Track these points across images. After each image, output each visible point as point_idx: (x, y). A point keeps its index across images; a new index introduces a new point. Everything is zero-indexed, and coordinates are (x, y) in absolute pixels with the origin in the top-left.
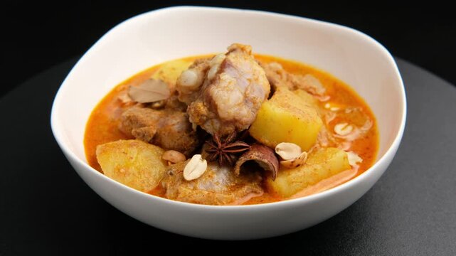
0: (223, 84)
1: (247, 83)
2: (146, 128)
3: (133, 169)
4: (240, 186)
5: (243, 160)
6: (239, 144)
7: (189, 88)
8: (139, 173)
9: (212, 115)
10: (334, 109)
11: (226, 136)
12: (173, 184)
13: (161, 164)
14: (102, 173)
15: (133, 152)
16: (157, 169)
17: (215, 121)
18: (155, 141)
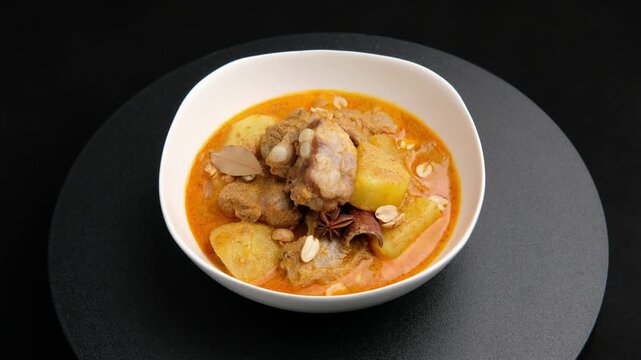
0: (321, 167)
1: (340, 156)
2: (250, 210)
3: (251, 257)
4: (351, 255)
5: (352, 235)
6: (344, 219)
7: (281, 163)
8: (258, 259)
9: (316, 196)
10: (409, 147)
11: (331, 212)
12: (293, 267)
13: (273, 244)
14: (232, 276)
15: (246, 239)
16: (271, 251)
17: (319, 200)
18: (262, 221)
